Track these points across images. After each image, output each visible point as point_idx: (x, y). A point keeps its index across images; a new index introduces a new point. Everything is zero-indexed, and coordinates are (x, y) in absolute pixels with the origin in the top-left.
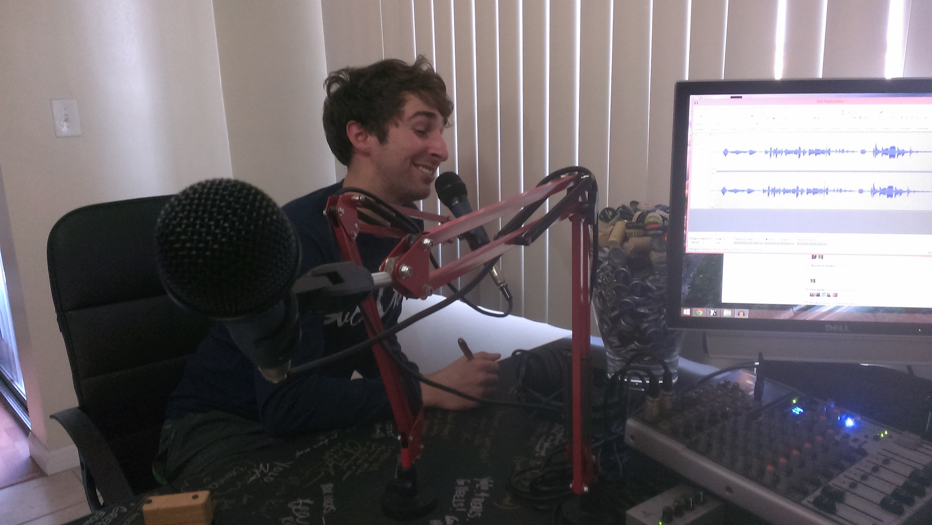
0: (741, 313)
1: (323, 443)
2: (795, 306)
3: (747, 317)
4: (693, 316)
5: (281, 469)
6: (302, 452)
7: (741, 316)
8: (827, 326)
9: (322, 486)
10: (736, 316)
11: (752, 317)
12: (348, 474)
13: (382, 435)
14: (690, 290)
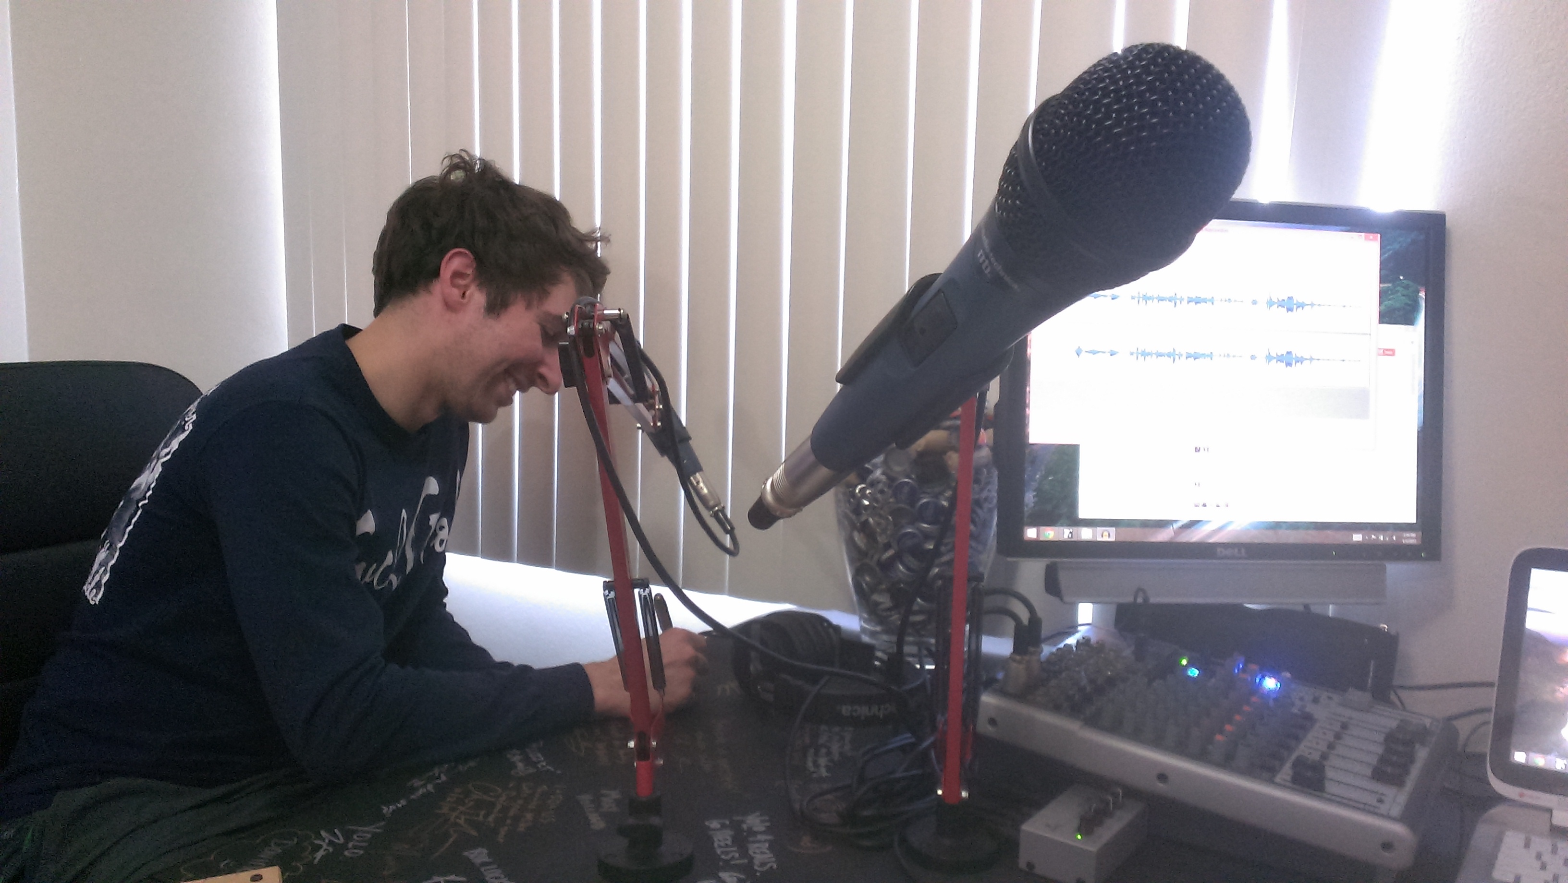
0: (1106, 534)
1: (425, 790)
2: (1176, 521)
3: (1112, 539)
4: (1041, 539)
5: (369, 836)
6: (392, 808)
7: (1106, 539)
8: (1219, 550)
9: (466, 854)
10: (1099, 539)
11: (1121, 539)
12: (503, 831)
13: (531, 770)
14: (1036, 499)
